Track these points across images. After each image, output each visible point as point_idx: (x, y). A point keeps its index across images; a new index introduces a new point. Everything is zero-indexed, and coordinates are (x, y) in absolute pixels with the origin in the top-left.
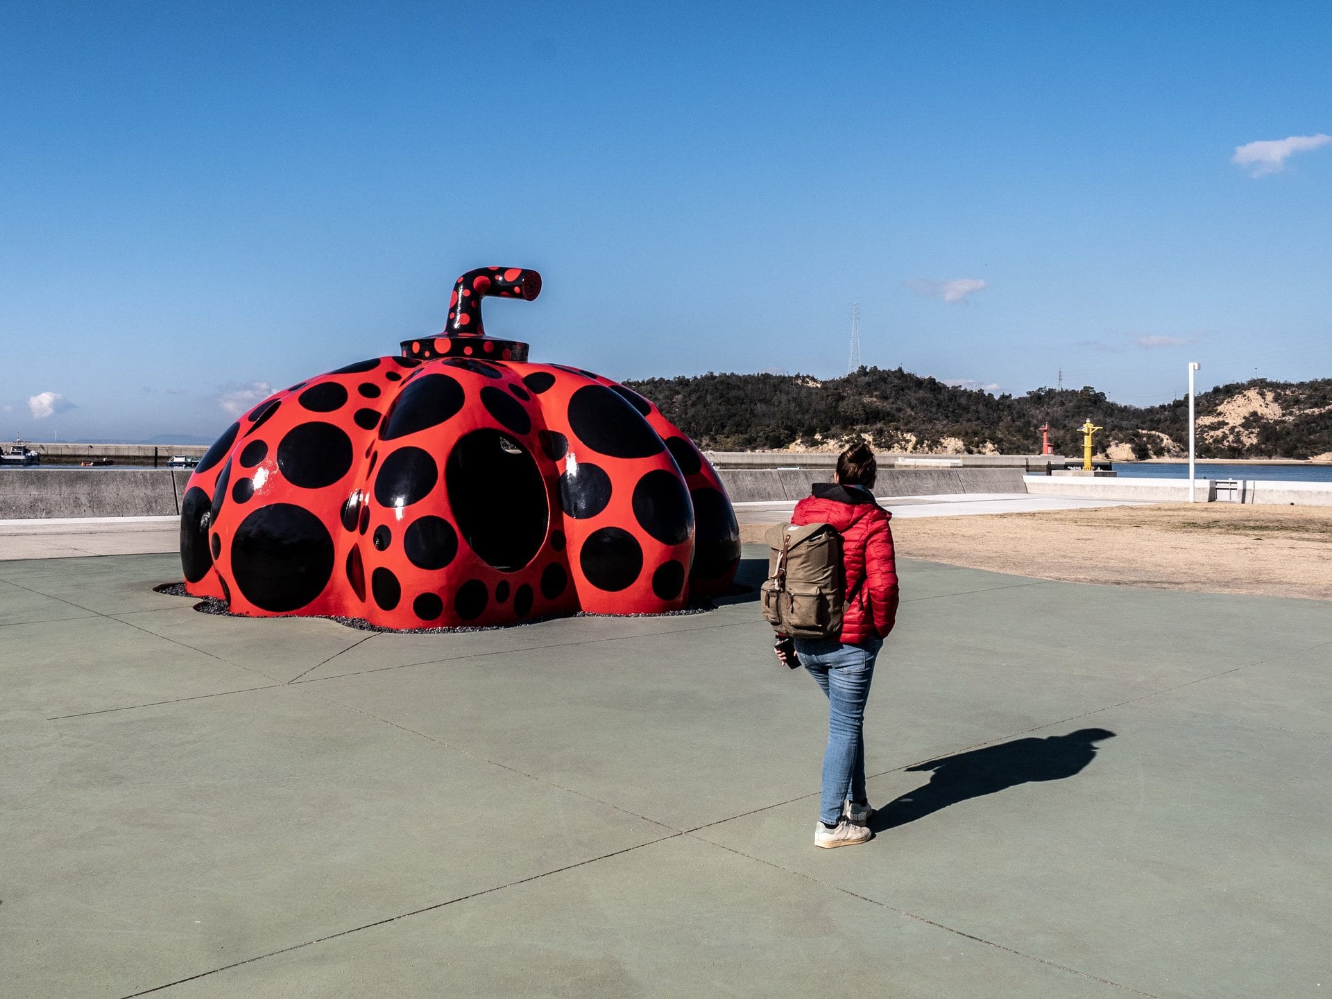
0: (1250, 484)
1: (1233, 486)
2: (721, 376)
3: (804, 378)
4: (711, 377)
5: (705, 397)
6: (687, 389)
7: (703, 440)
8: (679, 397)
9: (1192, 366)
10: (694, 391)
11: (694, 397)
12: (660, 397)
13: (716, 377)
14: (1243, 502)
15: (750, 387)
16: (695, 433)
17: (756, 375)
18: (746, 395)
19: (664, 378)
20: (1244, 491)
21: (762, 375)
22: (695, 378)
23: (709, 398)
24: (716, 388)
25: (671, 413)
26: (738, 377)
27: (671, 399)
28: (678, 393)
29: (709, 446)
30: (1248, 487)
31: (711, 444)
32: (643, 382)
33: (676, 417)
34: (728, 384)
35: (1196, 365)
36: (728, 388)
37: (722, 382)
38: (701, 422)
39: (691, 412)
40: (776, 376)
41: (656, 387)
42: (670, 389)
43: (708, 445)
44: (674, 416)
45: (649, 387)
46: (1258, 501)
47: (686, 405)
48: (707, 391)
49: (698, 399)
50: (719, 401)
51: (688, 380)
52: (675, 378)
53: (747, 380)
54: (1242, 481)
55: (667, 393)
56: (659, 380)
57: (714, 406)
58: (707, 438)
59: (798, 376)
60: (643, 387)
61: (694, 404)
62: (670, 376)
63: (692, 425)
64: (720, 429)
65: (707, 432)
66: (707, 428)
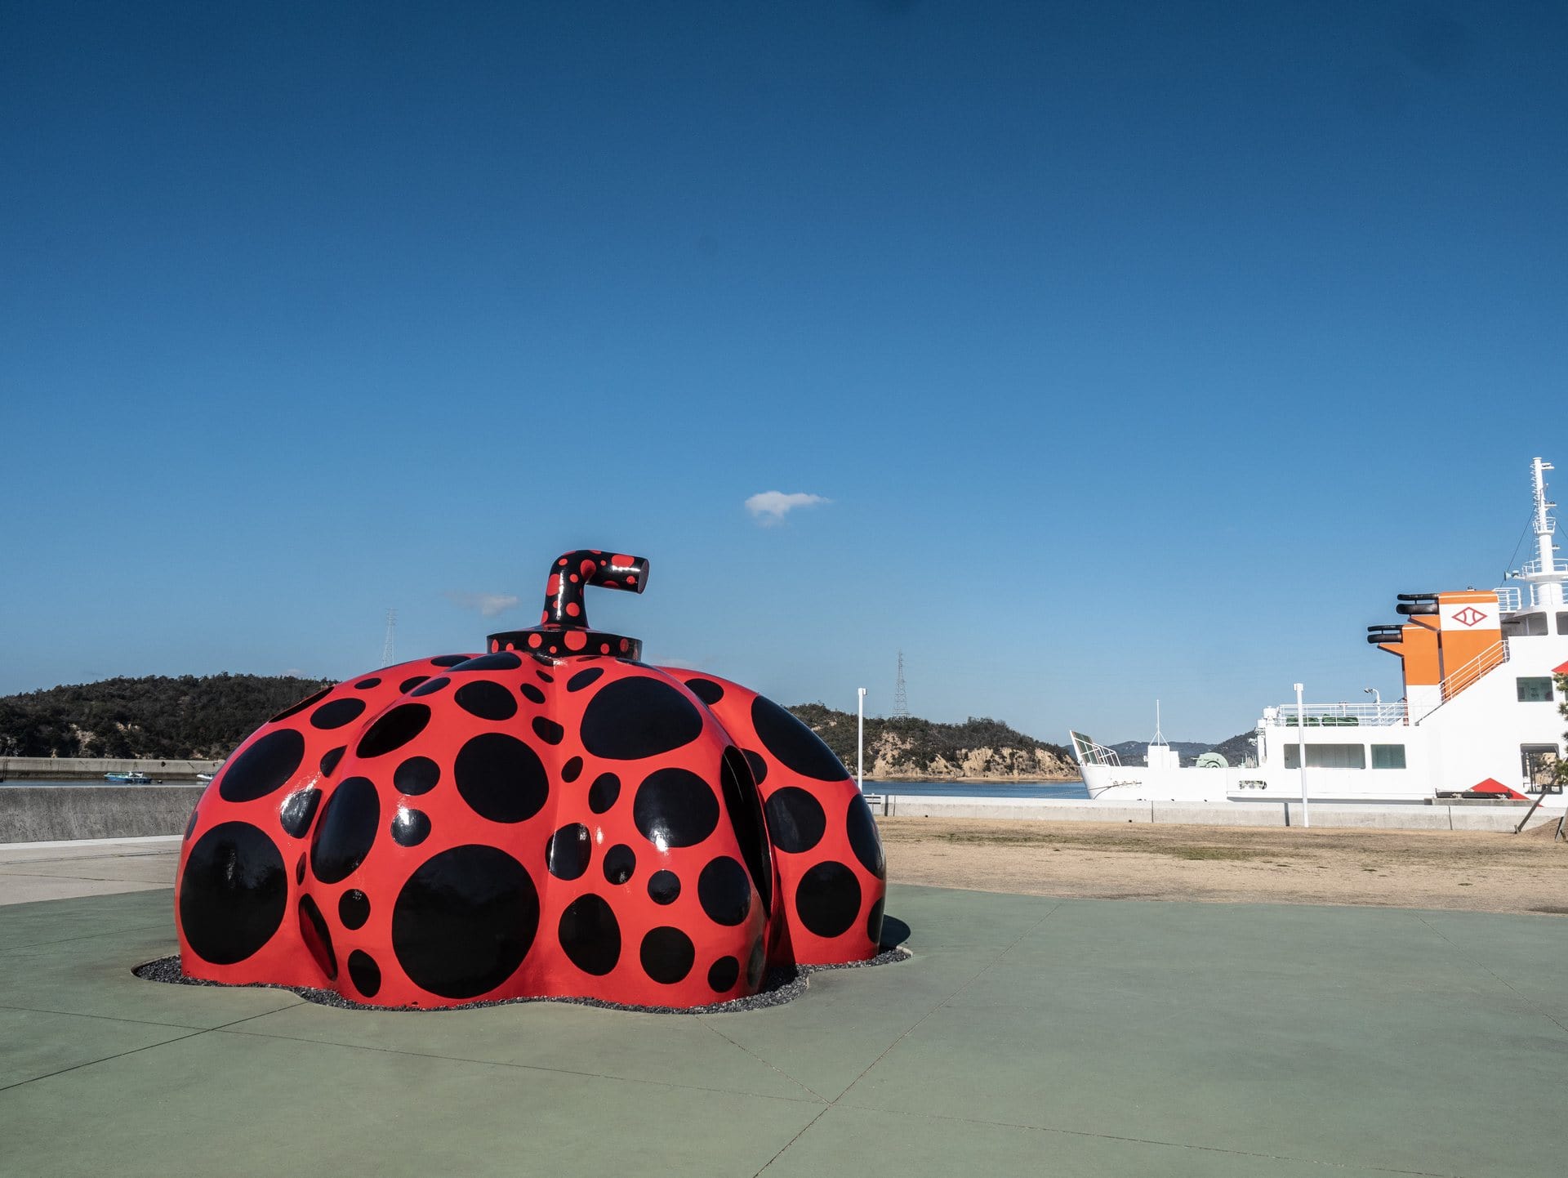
0: (891, 799)
1: (876, 800)
2: (237, 677)
3: (331, 683)
4: (225, 678)
5: (219, 700)
6: (197, 690)
7: (213, 748)
8: (187, 698)
9: (861, 692)
10: (206, 693)
11: (205, 699)
12: (163, 697)
13: (231, 678)
14: (886, 814)
15: (272, 690)
16: (204, 740)
17: (279, 677)
18: (268, 699)
19: (166, 676)
20: (887, 805)
21: (285, 678)
22: (206, 678)
23: (223, 701)
24: (233, 691)
25: (175, 716)
26: (257, 679)
27: (176, 701)
28: (186, 694)
29: (220, 754)
30: (889, 801)
31: (222, 752)
32: (140, 679)
33: (181, 721)
34: (248, 686)
35: (865, 690)
36: (247, 691)
37: (239, 684)
38: (212, 727)
39: (200, 715)
40: (301, 680)
41: (155, 686)
42: (176, 690)
43: (218, 754)
44: (178, 719)
45: (146, 686)
46: (898, 814)
47: (194, 708)
48: (221, 693)
49: (209, 701)
50: (236, 705)
51: (197, 680)
52: (180, 677)
53: (270, 682)
54: (884, 796)
55: (171, 693)
56: (160, 678)
57: (229, 710)
58: (218, 745)
59: (324, 681)
60: (139, 686)
61: (204, 707)
62: (175, 675)
63: (201, 730)
64: (234, 736)
65: (218, 739)
66: (219, 733)
